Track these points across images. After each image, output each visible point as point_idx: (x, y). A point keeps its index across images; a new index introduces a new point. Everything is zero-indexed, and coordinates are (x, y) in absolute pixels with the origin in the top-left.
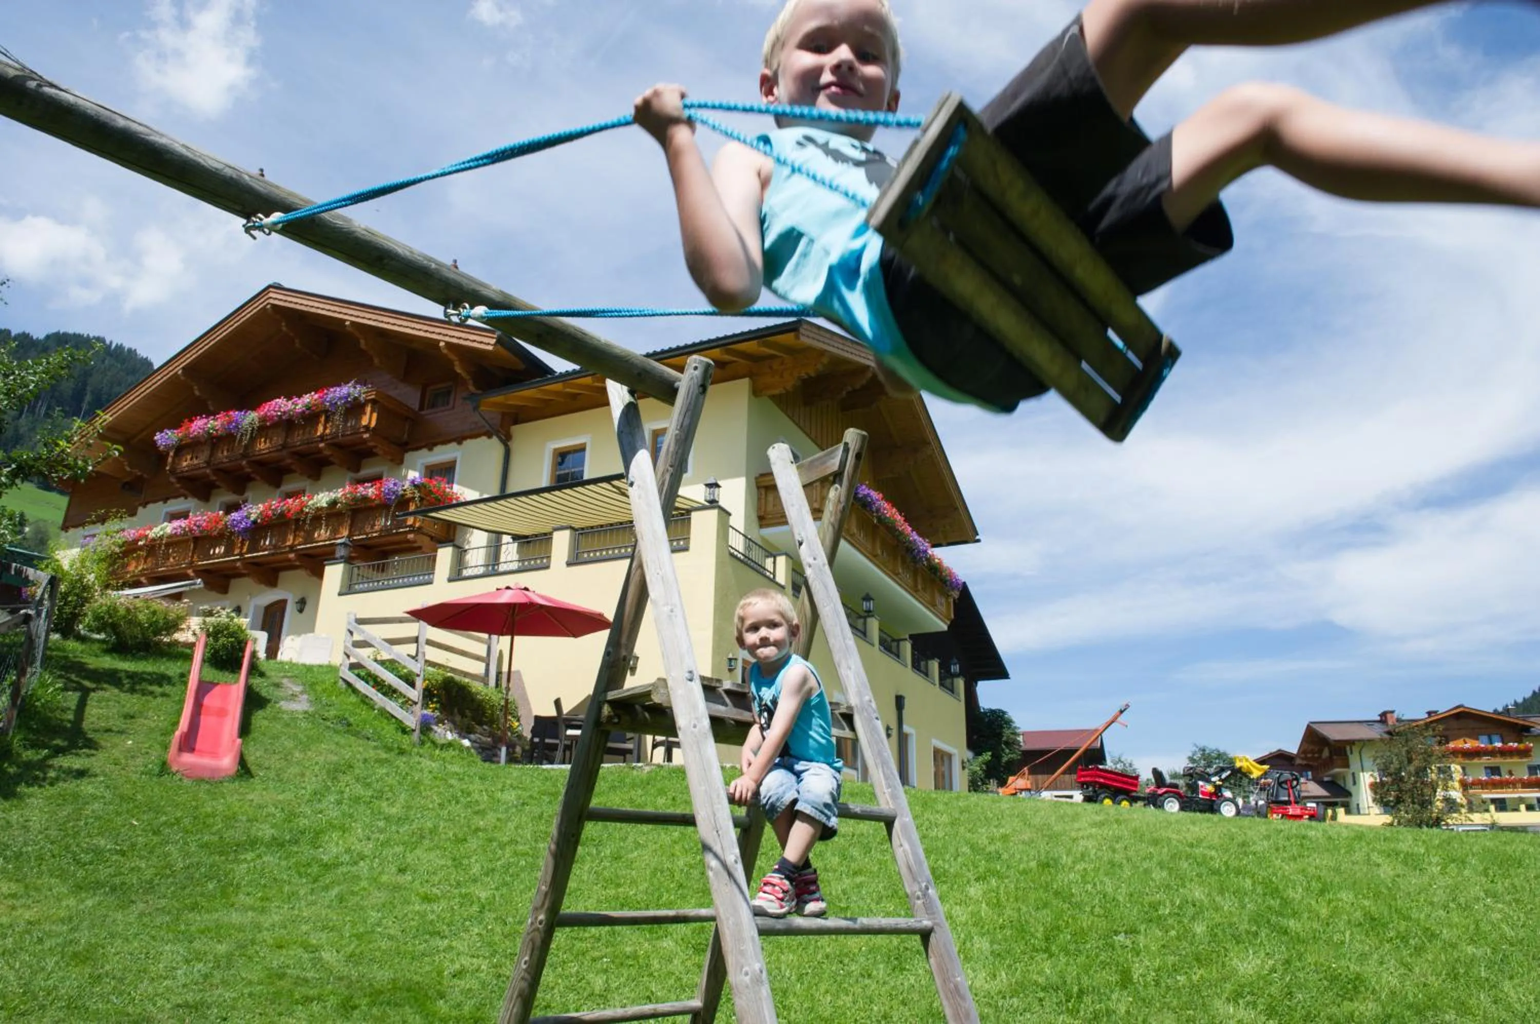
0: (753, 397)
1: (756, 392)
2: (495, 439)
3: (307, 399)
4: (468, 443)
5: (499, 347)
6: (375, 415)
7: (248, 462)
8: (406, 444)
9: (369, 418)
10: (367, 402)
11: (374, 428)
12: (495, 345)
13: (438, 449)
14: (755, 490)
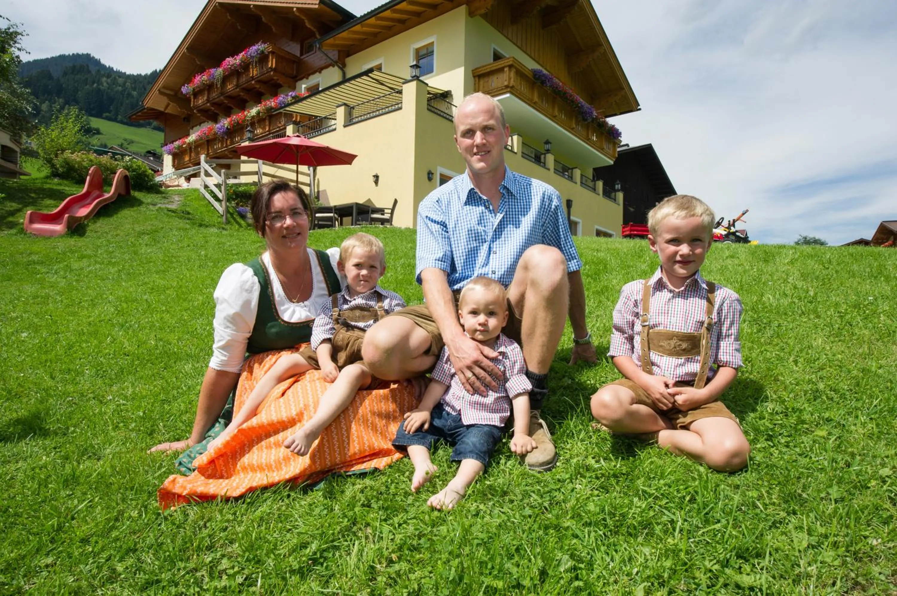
0: (469, 18)
1: (471, 14)
2: (336, 68)
3: (241, 55)
4: (324, 72)
5: (322, 5)
6: (274, 60)
7: (225, 97)
8: (296, 77)
9: (272, 63)
10: (269, 52)
11: (275, 68)
12: (319, 4)
13: (311, 77)
14: (473, 78)
